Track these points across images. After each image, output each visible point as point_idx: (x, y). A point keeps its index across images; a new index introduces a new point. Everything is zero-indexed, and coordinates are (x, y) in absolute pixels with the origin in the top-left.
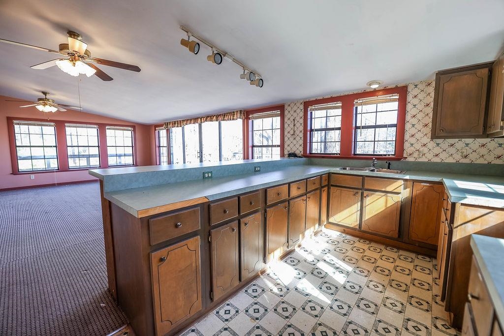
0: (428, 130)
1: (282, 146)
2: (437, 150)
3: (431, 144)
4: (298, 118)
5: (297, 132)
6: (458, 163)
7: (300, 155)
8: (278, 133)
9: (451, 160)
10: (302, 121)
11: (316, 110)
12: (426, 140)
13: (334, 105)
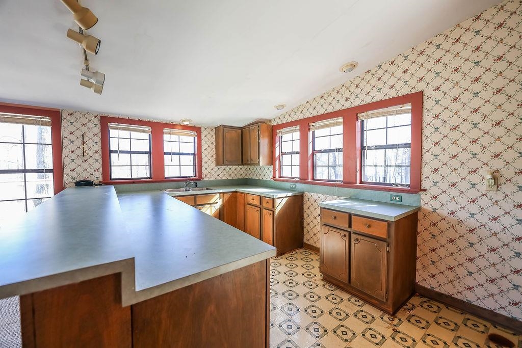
0: (213, 159)
1: (58, 171)
2: (219, 172)
3: (216, 169)
4: (90, 135)
5: (90, 153)
6: (228, 180)
7: (97, 182)
8: (49, 152)
9: (224, 178)
10: (98, 139)
11: (120, 129)
12: (213, 165)
13: (143, 129)
